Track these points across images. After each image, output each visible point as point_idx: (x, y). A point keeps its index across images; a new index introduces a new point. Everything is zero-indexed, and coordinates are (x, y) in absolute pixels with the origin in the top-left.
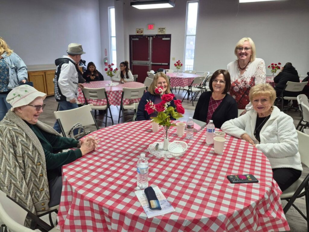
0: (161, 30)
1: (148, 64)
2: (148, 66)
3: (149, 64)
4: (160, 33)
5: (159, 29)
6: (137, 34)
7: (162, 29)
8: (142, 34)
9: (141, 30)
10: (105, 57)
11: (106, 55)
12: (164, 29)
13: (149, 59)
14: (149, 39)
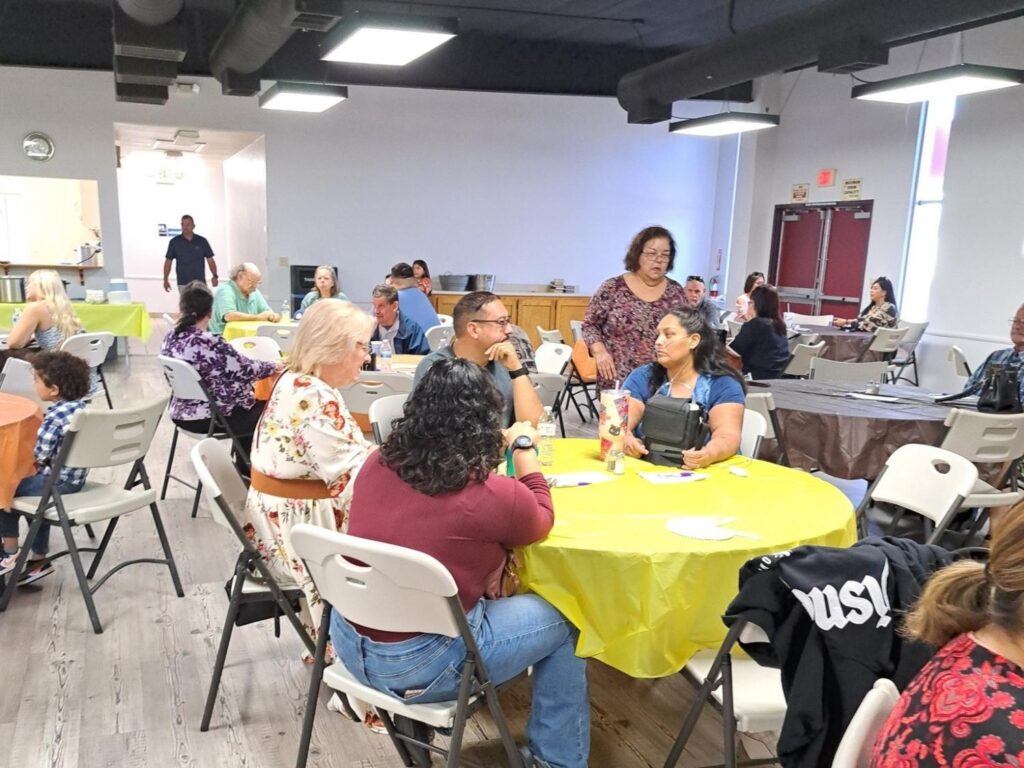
0: (851, 187)
1: (812, 297)
2: (810, 306)
3: (814, 301)
4: (848, 198)
5: (847, 183)
6: (795, 201)
7: (853, 184)
8: (804, 201)
9: (805, 187)
10: (715, 273)
11: (718, 269)
12: (859, 182)
13: (817, 284)
14: (822, 217)
